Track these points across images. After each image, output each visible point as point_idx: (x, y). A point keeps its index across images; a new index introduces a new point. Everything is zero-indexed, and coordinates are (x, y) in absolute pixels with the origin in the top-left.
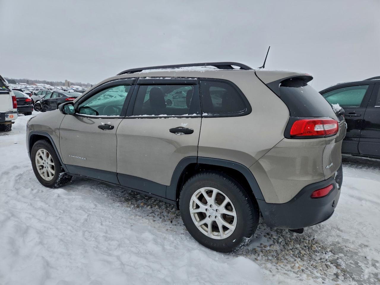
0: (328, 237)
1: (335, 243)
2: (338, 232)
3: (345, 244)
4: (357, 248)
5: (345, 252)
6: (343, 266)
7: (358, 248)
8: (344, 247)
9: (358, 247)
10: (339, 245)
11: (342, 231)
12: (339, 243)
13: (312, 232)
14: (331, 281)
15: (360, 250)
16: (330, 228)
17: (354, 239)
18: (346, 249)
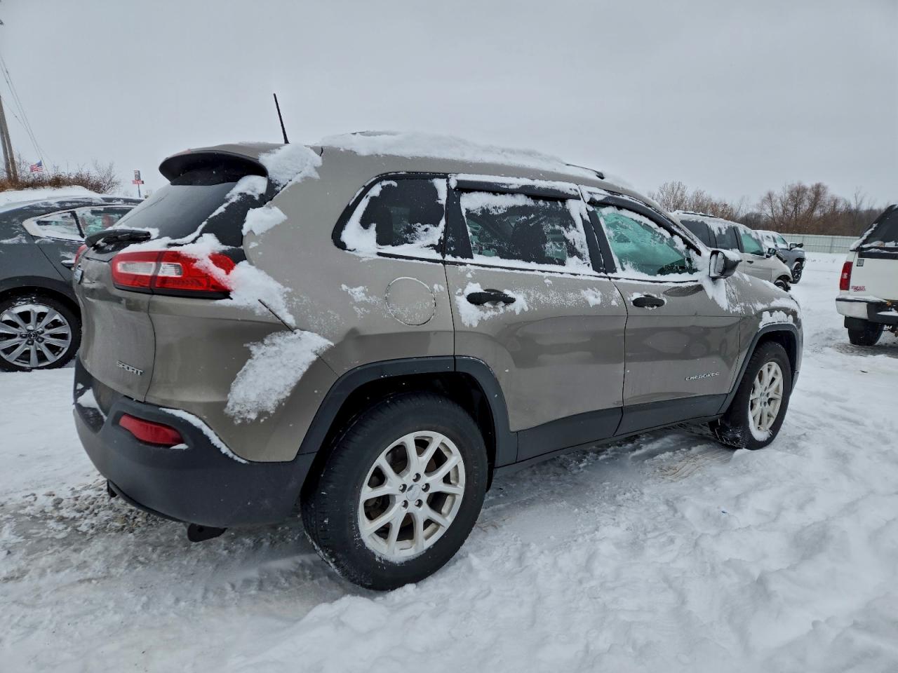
0: (106, 549)
1: (82, 547)
2: (90, 575)
3: (60, 555)
4: (31, 563)
5: (54, 543)
6: (52, 524)
7: (28, 565)
8: (61, 549)
9: (29, 567)
10: (72, 547)
11: (81, 581)
12: (75, 551)
13: (145, 540)
14: (63, 497)
15: (23, 563)
16: (113, 571)
17: (43, 582)
18: (56, 548)
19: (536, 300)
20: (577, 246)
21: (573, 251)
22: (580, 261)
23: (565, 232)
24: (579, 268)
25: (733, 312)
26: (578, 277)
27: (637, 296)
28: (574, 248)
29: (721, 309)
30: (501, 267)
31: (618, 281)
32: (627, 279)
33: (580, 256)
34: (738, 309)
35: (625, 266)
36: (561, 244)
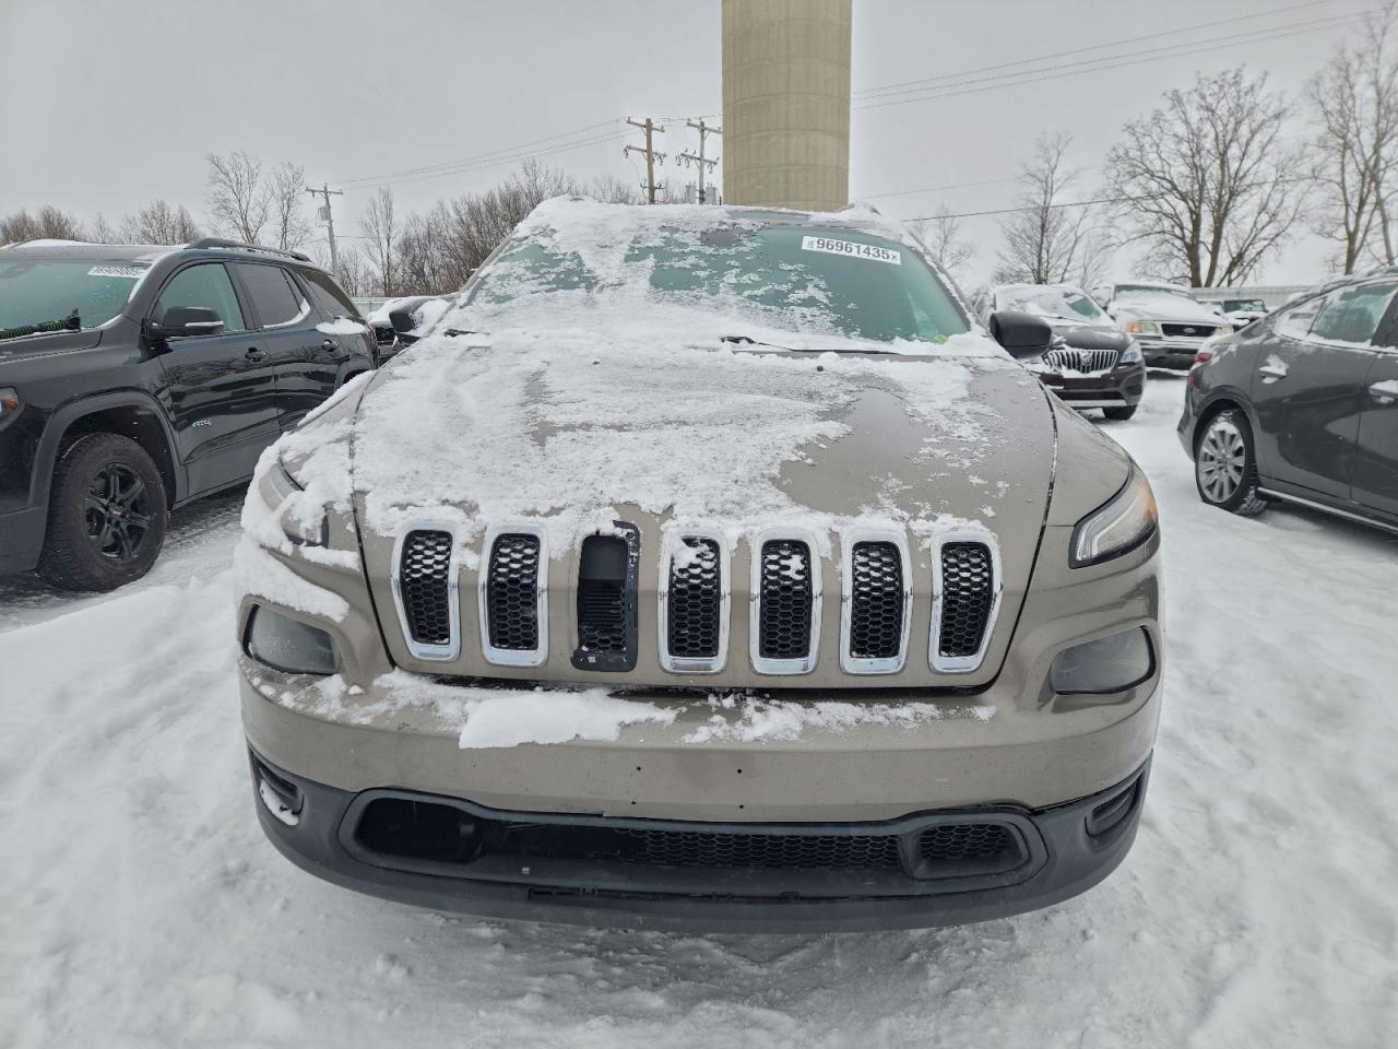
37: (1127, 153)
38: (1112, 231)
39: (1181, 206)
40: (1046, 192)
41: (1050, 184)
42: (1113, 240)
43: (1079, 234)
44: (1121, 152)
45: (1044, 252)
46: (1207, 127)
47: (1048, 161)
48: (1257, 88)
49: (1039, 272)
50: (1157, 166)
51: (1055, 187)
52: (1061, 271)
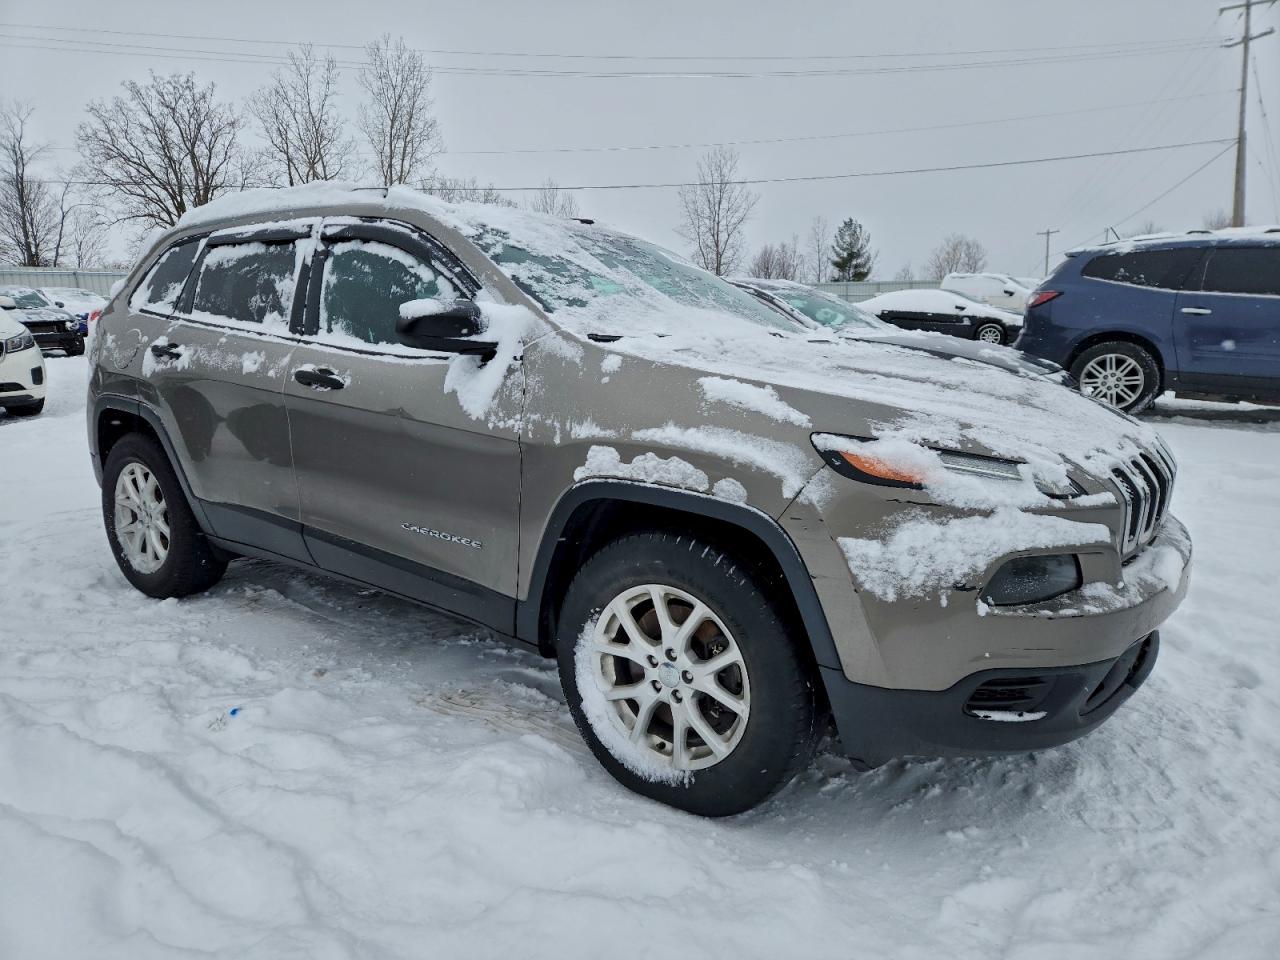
19: (199, 359)
20: (283, 300)
21: (277, 307)
22: (279, 317)
23: (277, 282)
24: (275, 327)
25: (496, 427)
26: (263, 338)
27: (308, 368)
28: (279, 302)
29: (466, 416)
30: (202, 323)
31: (309, 346)
32: (322, 344)
33: (282, 313)
34: (515, 424)
35: (333, 326)
36: (267, 298)
37: (95, 134)
38: (101, 211)
39: (163, 194)
40: (16, 163)
41: (19, 155)
42: (103, 219)
43: (65, 209)
44: (89, 131)
45: (28, 225)
46: (170, 124)
47: (11, 127)
48: (208, 96)
49: (28, 245)
50: (130, 151)
51: (25, 157)
52: (52, 245)
